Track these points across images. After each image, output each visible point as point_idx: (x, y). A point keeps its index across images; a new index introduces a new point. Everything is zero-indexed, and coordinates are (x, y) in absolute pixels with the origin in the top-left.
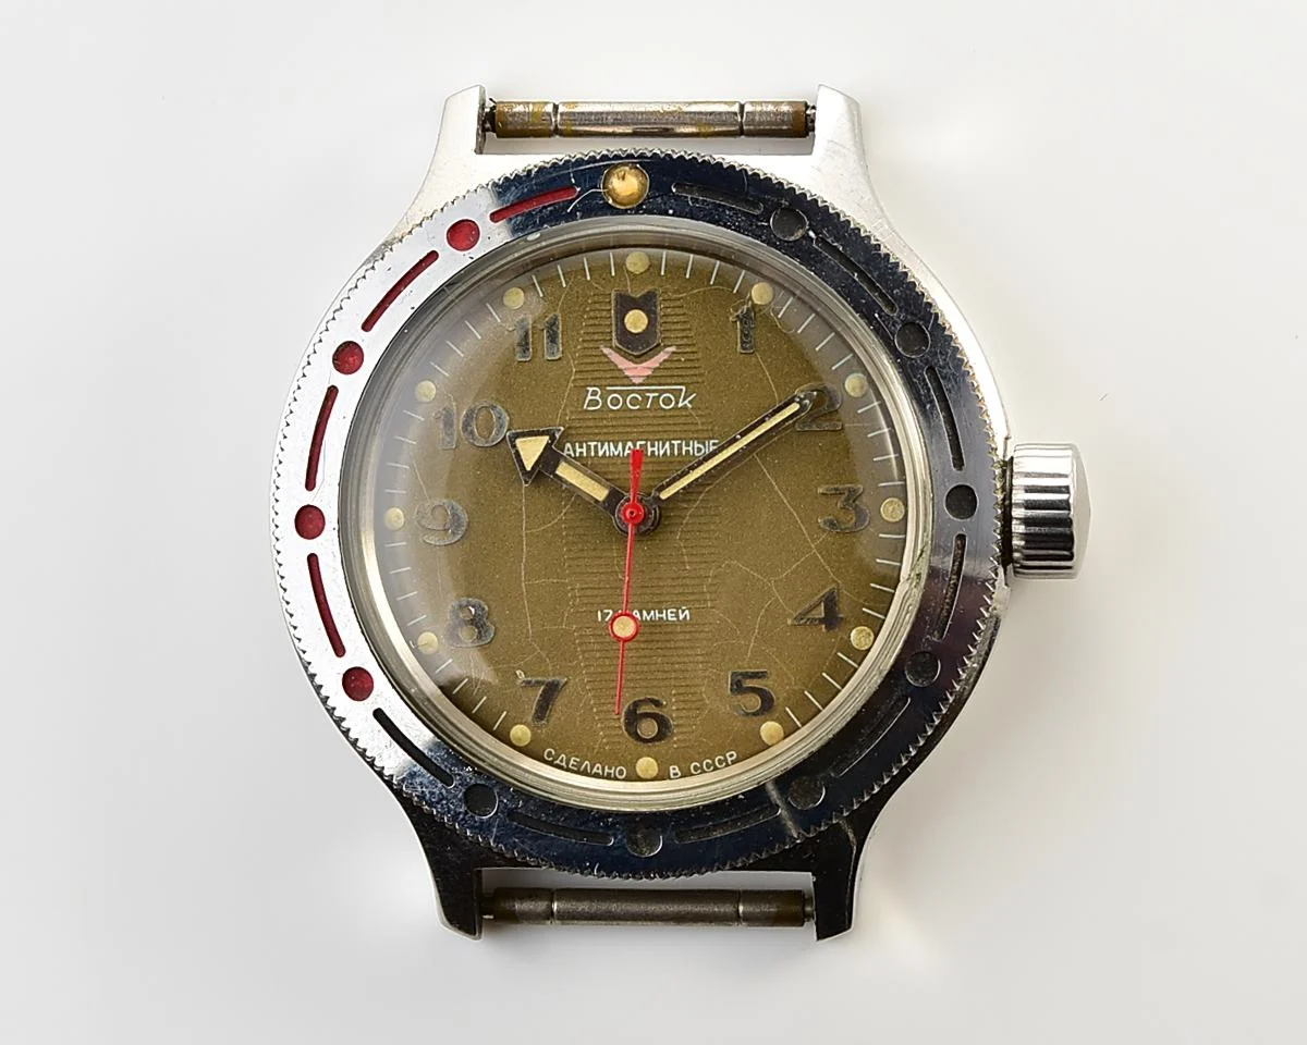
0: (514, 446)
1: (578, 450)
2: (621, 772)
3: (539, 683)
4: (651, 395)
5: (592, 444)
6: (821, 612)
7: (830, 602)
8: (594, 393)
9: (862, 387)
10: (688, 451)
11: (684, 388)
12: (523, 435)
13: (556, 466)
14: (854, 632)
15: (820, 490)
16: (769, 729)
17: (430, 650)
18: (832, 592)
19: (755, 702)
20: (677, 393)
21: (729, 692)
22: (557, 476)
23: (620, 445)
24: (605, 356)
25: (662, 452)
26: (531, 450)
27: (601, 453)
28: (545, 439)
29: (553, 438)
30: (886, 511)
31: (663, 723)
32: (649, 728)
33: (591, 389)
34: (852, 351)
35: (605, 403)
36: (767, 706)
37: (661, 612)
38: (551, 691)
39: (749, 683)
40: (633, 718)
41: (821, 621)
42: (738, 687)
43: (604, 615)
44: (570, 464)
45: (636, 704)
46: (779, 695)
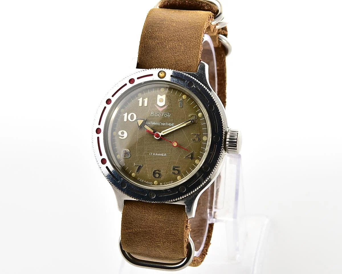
0: (137, 121)
1: (149, 123)
2: (151, 183)
3: (138, 166)
4: (163, 114)
5: (151, 122)
6: (190, 156)
7: (192, 154)
8: (153, 113)
9: (201, 115)
10: (168, 125)
11: (169, 113)
12: (139, 119)
13: (144, 126)
14: (196, 161)
15: (192, 134)
16: (179, 177)
17: (119, 158)
18: (192, 153)
19: (176, 172)
20: (167, 114)
21: (172, 170)
22: (144, 127)
23: (156, 123)
24: (155, 106)
25: (164, 125)
26: (140, 122)
27: (153, 124)
28: (143, 120)
29: (144, 120)
30: (204, 139)
31: (160, 174)
32: (157, 175)
33: (152, 112)
34: (200, 109)
35: (154, 115)
36: (179, 173)
37: (161, 154)
38: (140, 167)
39: (176, 169)
40: (154, 173)
41: (190, 158)
42: (174, 169)
43: (151, 154)
44: (147, 125)
45: (155, 171)
46: (182, 171)
